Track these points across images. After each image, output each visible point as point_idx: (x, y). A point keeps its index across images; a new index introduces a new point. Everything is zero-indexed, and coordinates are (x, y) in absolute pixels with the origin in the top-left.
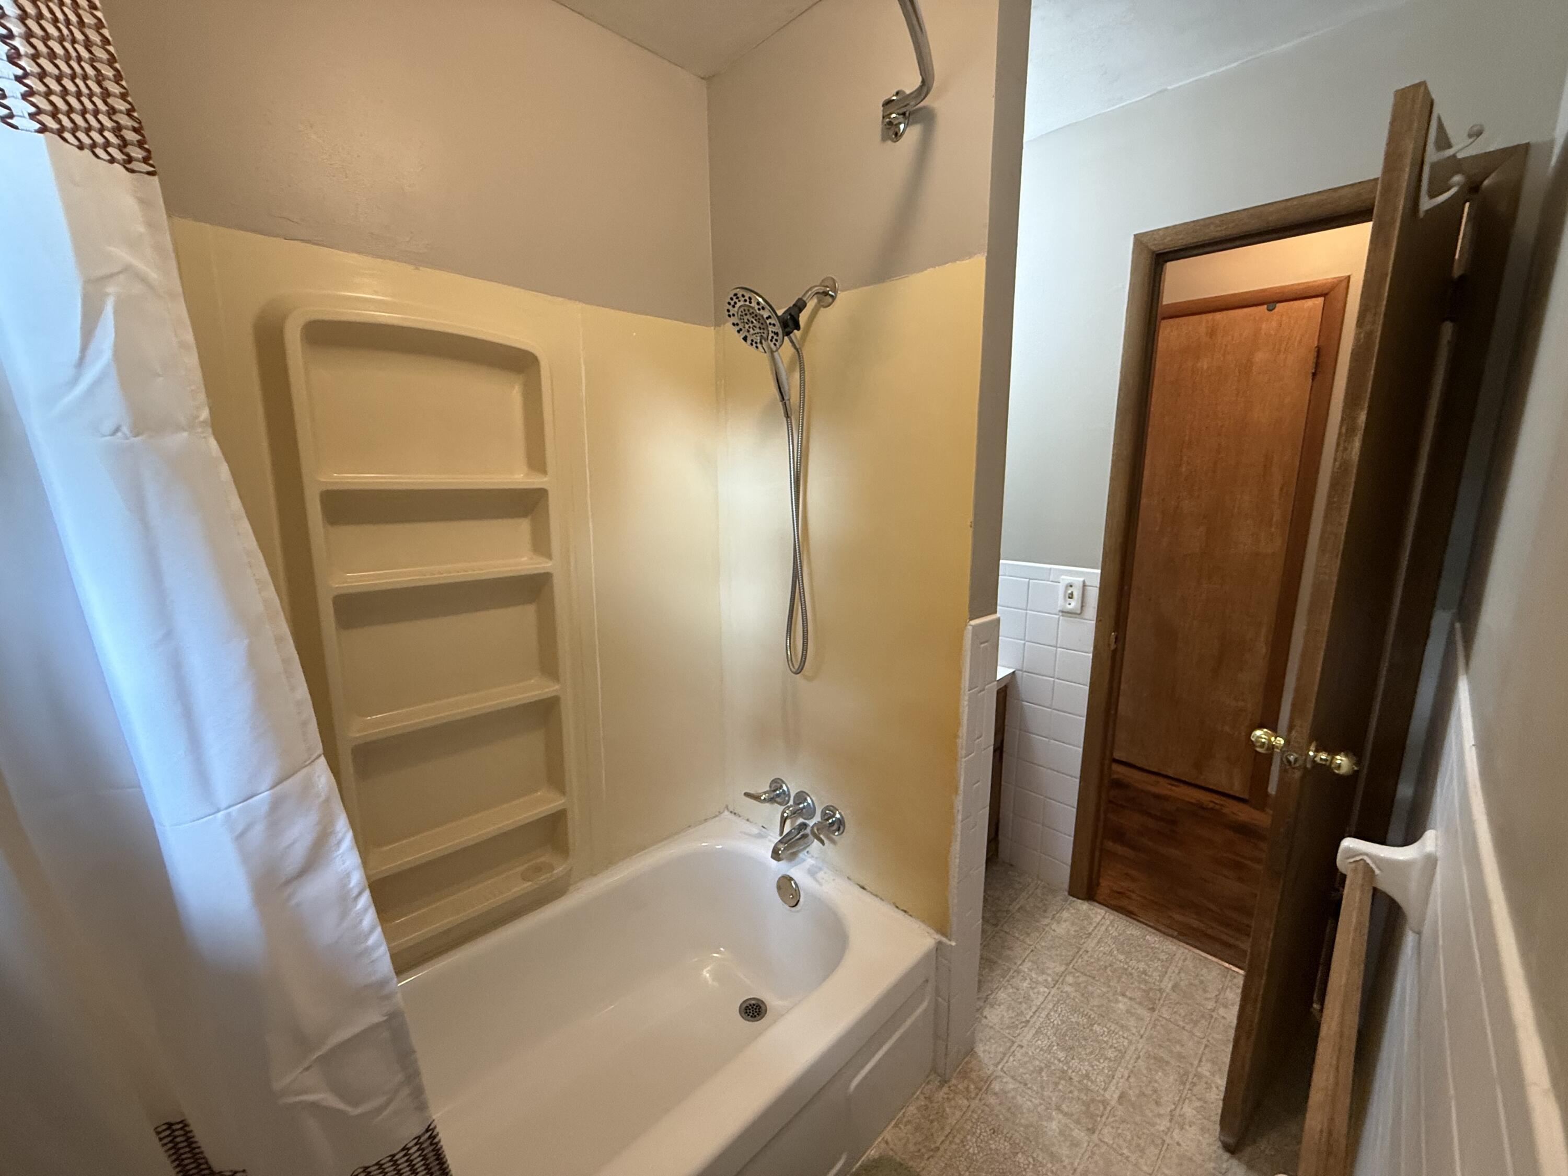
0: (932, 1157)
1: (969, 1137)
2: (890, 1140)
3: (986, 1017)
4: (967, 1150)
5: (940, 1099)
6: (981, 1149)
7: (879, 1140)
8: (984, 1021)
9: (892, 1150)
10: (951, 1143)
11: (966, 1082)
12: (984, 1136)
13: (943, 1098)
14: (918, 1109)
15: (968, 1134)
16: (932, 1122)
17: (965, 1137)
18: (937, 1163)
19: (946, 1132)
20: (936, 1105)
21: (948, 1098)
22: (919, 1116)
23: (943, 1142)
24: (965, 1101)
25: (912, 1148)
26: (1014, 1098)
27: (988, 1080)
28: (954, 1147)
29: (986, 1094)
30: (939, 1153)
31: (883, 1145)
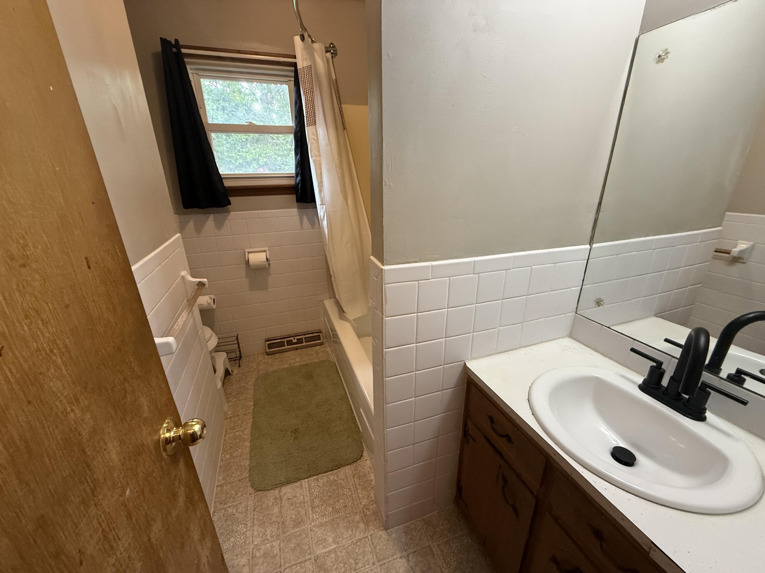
0: (352, 474)
1: (350, 493)
2: (366, 462)
3: (401, 558)
4: (346, 488)
5: (370, 493)
6: (343, 494)
7: (368, 458)
8: (399, 555)
9: (363, 461)
10: (353, 484)
11: (372, 512)
12: (346, 500)
13: (370, 494)
14: (372, 480)
15: (351, 494)
16: (364, 482)
17: (351, 492)
18: (349, 474)
19: (357, 485)
20: (369, 489)
21: (369, 496)
22: (369, 479)
23: (355, 481)
24: (364, 504)
25: (359, 468)
26: (352, 530)
27: (367, 524)
28: (351, 484)
29: (361, 517)
30: (352, 477)
31: (366, 458)
